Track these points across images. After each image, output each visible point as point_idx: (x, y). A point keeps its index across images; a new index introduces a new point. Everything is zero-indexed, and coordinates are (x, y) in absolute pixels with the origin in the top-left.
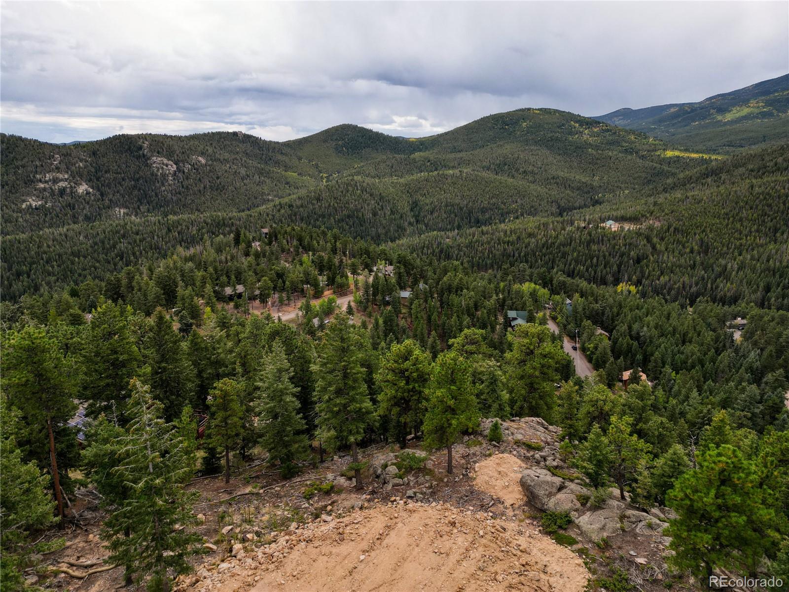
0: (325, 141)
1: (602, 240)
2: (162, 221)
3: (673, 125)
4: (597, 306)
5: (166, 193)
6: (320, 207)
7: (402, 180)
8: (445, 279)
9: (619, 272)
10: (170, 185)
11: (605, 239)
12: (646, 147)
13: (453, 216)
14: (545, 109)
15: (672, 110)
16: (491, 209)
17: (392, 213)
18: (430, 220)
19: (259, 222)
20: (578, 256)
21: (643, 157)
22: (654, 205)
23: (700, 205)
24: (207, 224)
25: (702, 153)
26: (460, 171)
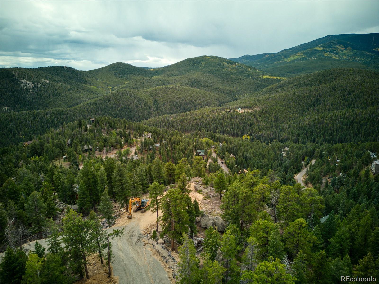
0: (109, 71)
1: (236, 117)
2: (30, 113)
3: (267, 63)
4: (231, 146)
5: (29, 98)
6: (110, 104)
7: (148, 90)
8: (173, 138)
9: (243, 130)
10: (31, 94)
11: (237, 116)
12: (255, 74)
13: (173, 107)
14: (212, 56)
15: (267, 56)
16: (190, 103)
17: (145, 106)
18: (163, 109)
19: (81, 112)
20: (227, 124)
21: (254, 79)
22: (257, 101)
23: (275, 101)
24: (54, 114)
25: (278, 76)
26: (175, 86)
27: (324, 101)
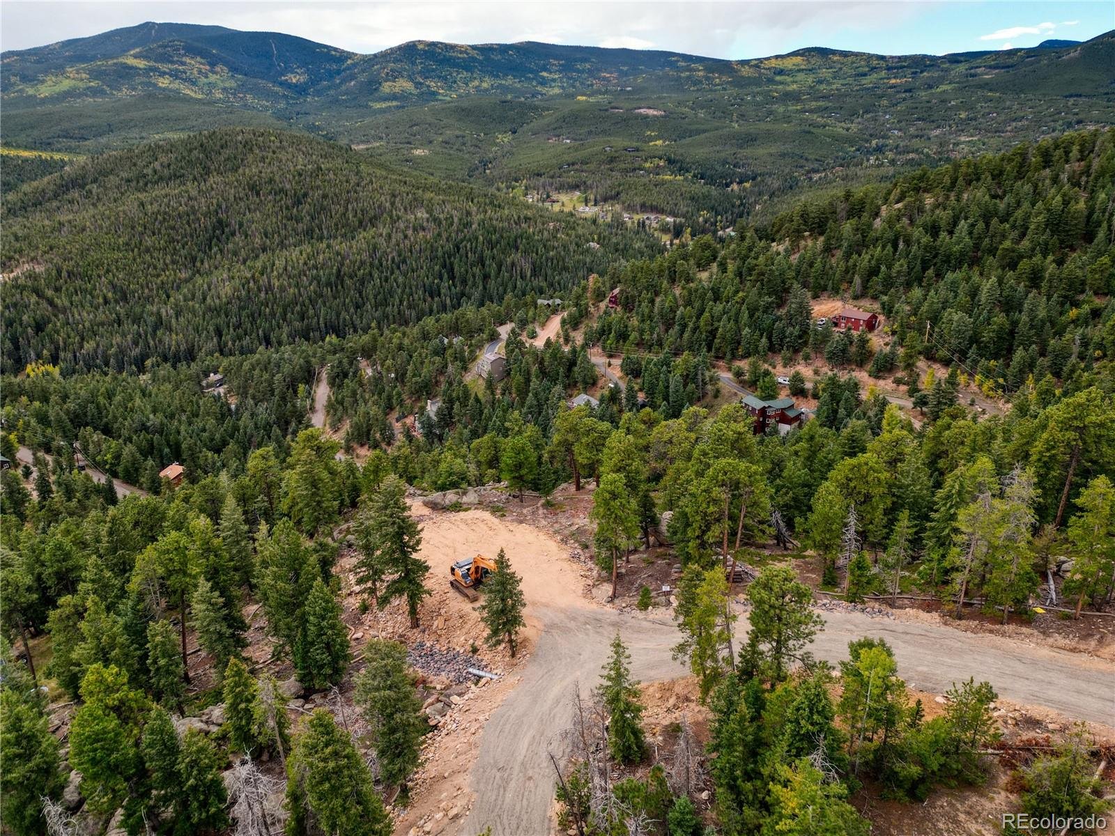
9: (17, 349)
23: (86, 234)
25: (34, 149)
27: (241, 225)
